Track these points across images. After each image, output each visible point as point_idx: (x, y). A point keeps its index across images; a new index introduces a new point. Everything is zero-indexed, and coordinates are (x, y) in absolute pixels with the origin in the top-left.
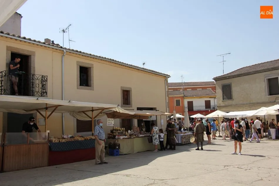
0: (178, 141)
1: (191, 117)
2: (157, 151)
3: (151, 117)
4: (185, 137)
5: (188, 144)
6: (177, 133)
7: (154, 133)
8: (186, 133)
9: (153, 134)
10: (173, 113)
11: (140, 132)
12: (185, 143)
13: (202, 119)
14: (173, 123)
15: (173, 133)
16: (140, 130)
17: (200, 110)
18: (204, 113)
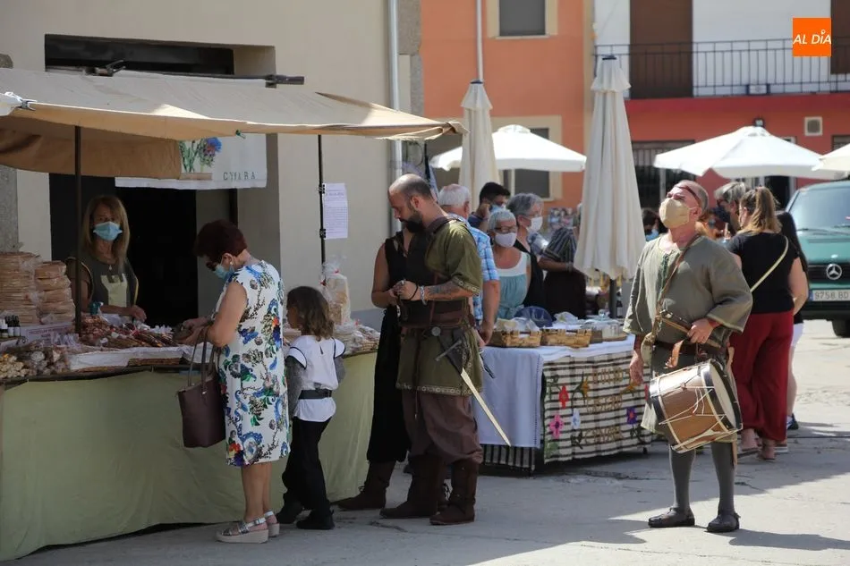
0: (510, 425)
1: (666, 161)
2: (265, 535)
3: (209, 148)
4: (581, 388)
5: (622, 457)
6: (498, 340)
7: (248, 335)
8: (597, 337)
9: (240, 347)
10: (459, 112)
11: (78, 320)
12: (588, 451)
13: (780, 187)
14: (454, 226)
15: (454, 335)
16: (76, 295)
17: (764, 87)
18: (813, 127)
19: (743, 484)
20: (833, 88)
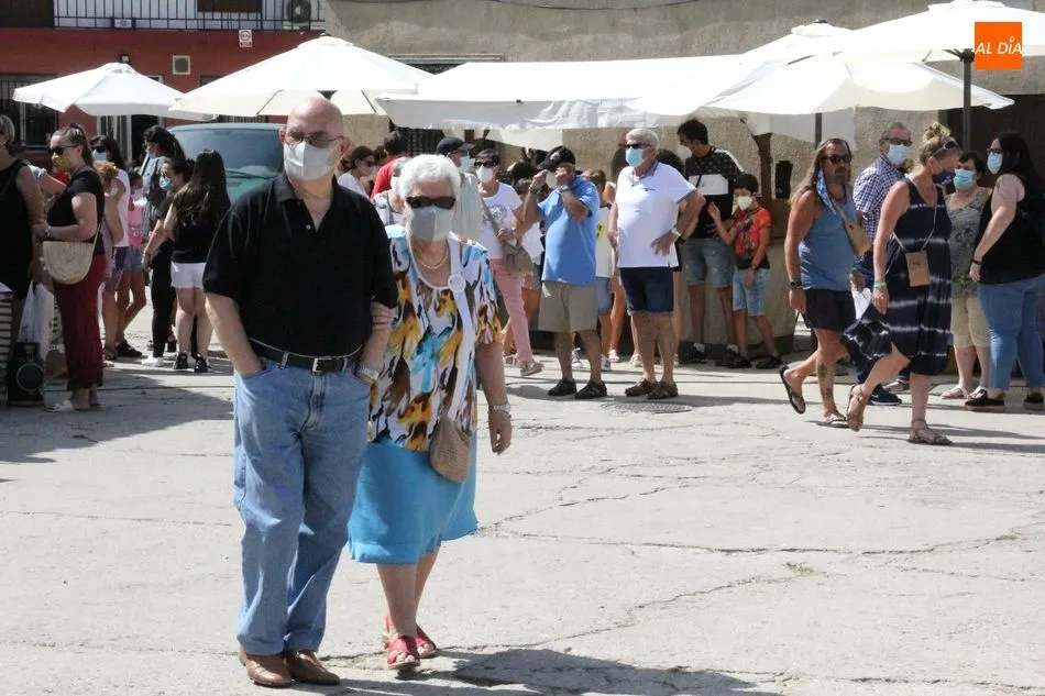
1: (26, 95)
17: (130, 21)
18: (182, 65)
19: (82, 437)
20: (201, 27)
